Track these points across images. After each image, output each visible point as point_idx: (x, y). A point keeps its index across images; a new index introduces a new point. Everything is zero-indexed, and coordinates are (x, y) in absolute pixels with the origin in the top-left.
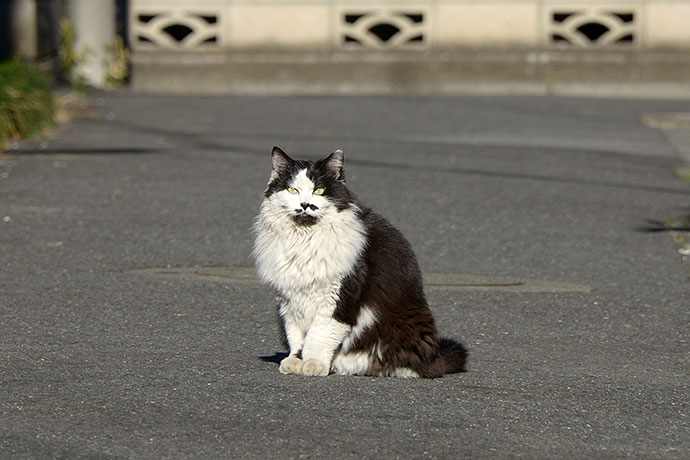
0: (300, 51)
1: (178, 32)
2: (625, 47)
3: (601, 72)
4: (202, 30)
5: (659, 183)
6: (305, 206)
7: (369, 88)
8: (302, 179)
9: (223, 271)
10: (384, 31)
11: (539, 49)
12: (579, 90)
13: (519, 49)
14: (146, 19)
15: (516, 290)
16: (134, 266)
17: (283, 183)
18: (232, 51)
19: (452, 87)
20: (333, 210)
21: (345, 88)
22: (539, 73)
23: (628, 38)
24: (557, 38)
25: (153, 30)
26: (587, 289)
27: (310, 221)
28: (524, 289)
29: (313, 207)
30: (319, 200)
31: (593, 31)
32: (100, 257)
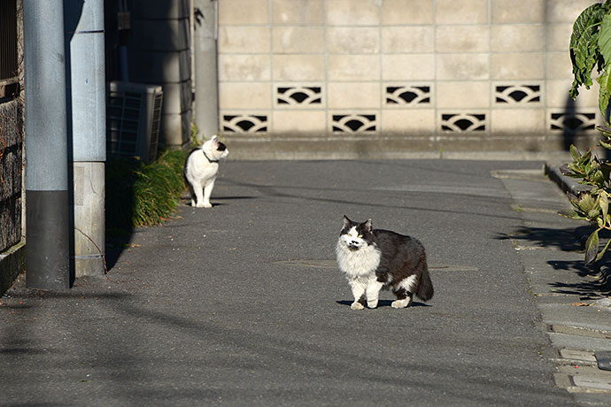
0: (310, 135)
1: (246, 125)
2: (481, 132)
3: (469, 146)
4: (259, 124)
5: (504, 214)
6: (353, 242)
7: (347, 156)
8: (353, 230)
9: (314, 262)
10: (354, 125)
11: (436, 134)
12: (457, 156)
13: (425, 134)
14: (228, 118)
15: (445, 270)
16: (274, 260)
17: (345, 232)
18: (274, 135)
19: (391, 155)
20: (366, 245)
21: (334, 156)
22: (435, 147)
23: (482, 128)
24: (445, 128)
25: (232, 124)
26: (477, 269)
27: (356, 248)
28: (449, 270)
29: (357, 243)
30: (360, 240)
31: (463, 124)
32: (258, 256)
